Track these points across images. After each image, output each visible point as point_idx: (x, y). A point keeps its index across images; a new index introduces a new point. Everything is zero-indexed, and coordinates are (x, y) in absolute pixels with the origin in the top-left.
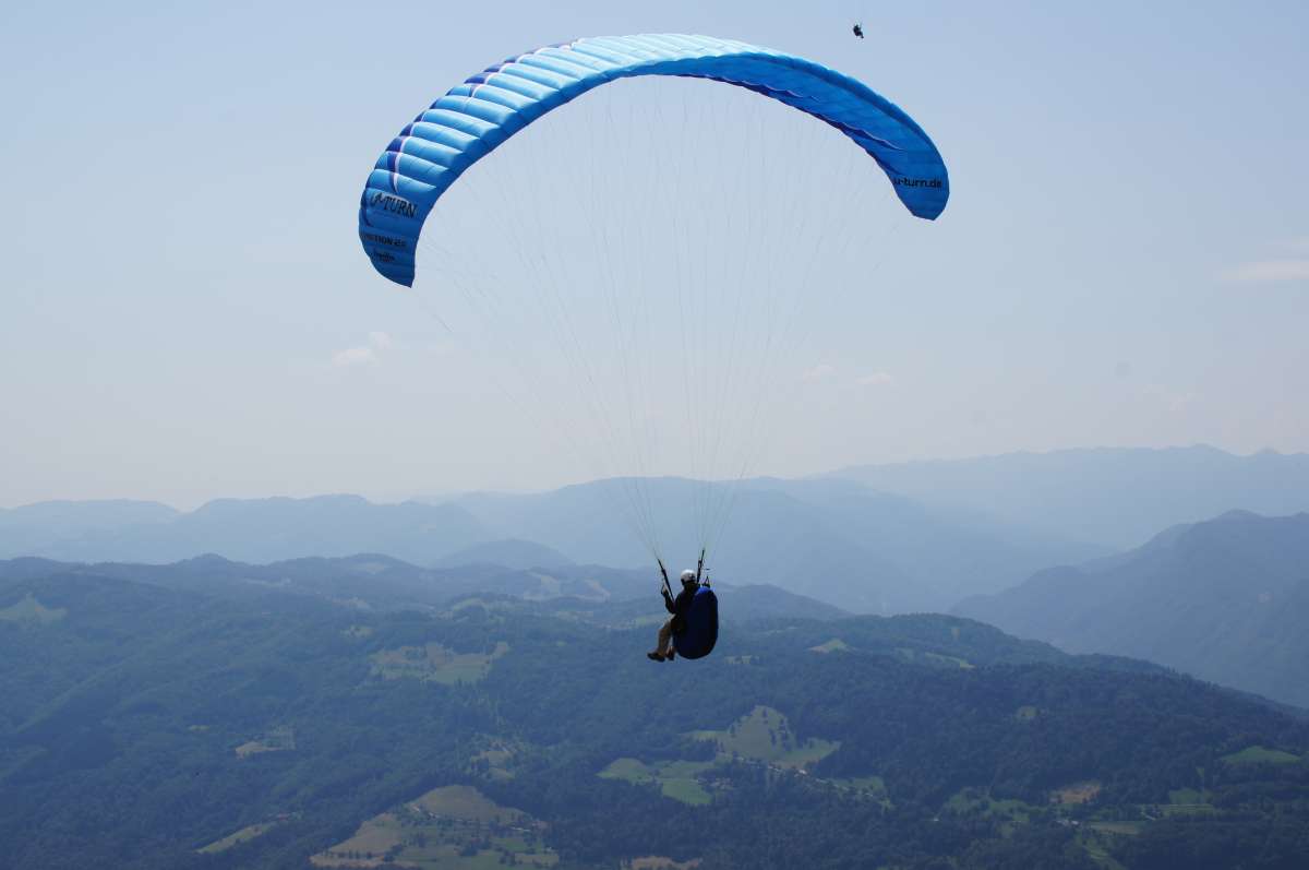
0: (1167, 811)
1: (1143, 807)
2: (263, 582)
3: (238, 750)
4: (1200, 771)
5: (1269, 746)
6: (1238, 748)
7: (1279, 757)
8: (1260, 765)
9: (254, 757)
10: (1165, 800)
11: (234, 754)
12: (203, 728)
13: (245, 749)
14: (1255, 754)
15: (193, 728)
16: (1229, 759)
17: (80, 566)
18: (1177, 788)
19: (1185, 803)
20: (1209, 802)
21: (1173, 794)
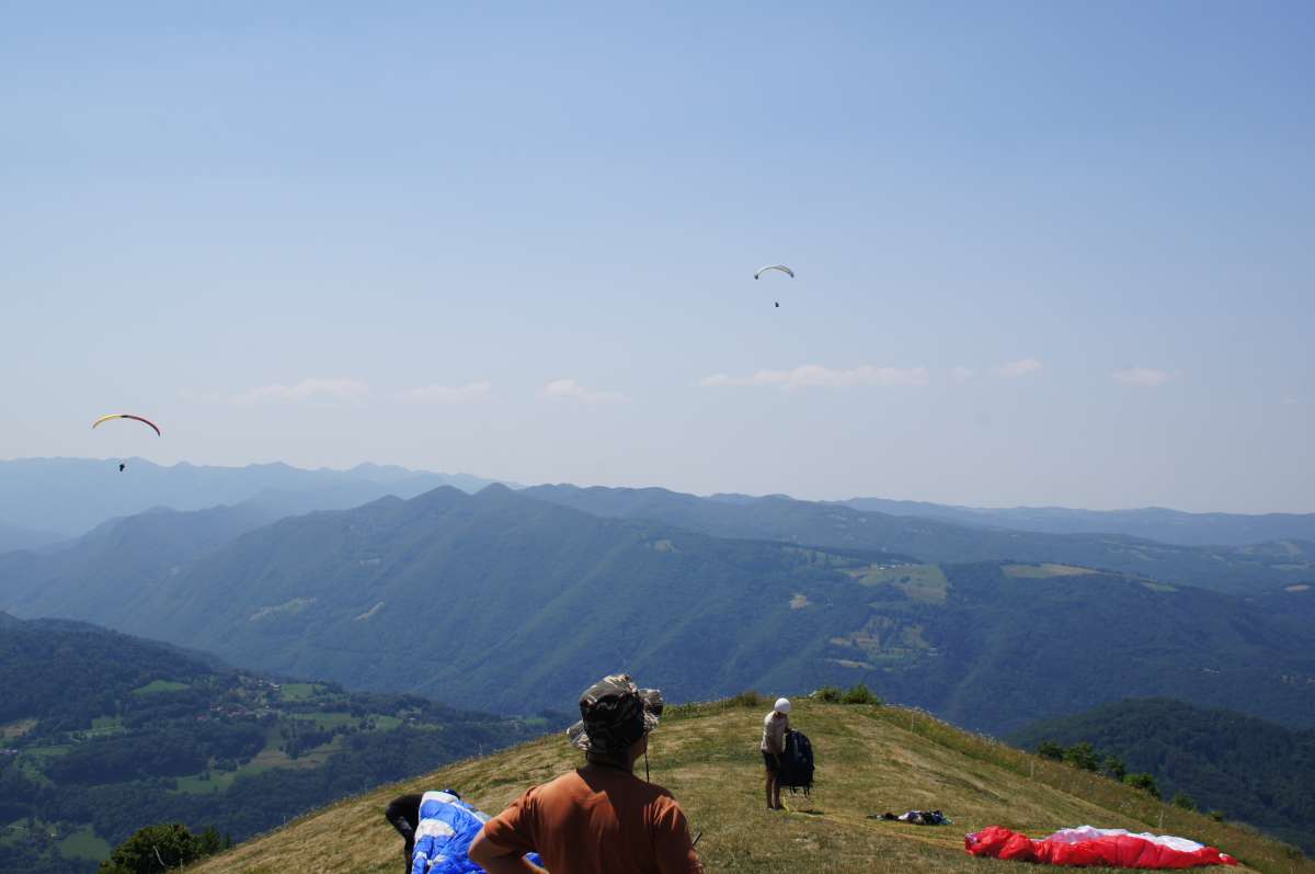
0: (89, 735)
1: (70, 734)
4: (117, 702)
5: (168, 679)
6: (145, 683)
7: (174, 686)
8: (161, 694)
10: (89, 726)
14: (158, 686)
16: (139, 691)
18: (98, 716)
19: (103, 728)
20: (123, 724)
21: (94, 721)
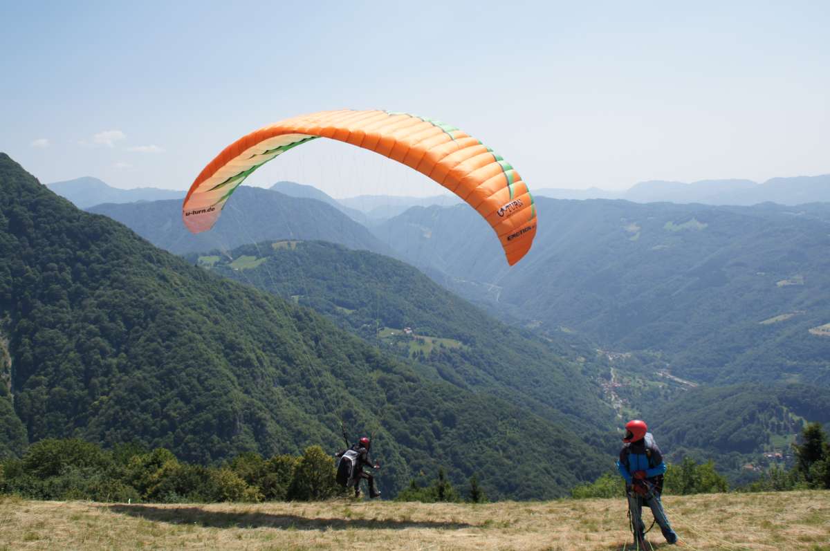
2: (792, 213)
3: (779, 283)
9: (784, 287)
11: (776, 285)
12: (763, 274)
13: (780, 284)
15: (758, 273)
17: (714, 207)
